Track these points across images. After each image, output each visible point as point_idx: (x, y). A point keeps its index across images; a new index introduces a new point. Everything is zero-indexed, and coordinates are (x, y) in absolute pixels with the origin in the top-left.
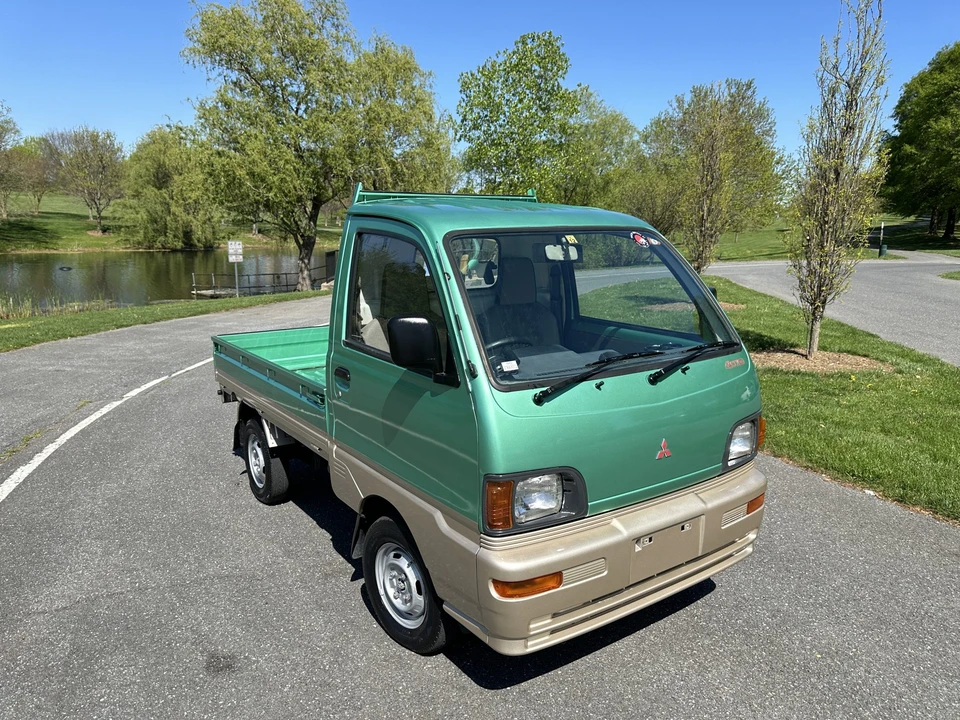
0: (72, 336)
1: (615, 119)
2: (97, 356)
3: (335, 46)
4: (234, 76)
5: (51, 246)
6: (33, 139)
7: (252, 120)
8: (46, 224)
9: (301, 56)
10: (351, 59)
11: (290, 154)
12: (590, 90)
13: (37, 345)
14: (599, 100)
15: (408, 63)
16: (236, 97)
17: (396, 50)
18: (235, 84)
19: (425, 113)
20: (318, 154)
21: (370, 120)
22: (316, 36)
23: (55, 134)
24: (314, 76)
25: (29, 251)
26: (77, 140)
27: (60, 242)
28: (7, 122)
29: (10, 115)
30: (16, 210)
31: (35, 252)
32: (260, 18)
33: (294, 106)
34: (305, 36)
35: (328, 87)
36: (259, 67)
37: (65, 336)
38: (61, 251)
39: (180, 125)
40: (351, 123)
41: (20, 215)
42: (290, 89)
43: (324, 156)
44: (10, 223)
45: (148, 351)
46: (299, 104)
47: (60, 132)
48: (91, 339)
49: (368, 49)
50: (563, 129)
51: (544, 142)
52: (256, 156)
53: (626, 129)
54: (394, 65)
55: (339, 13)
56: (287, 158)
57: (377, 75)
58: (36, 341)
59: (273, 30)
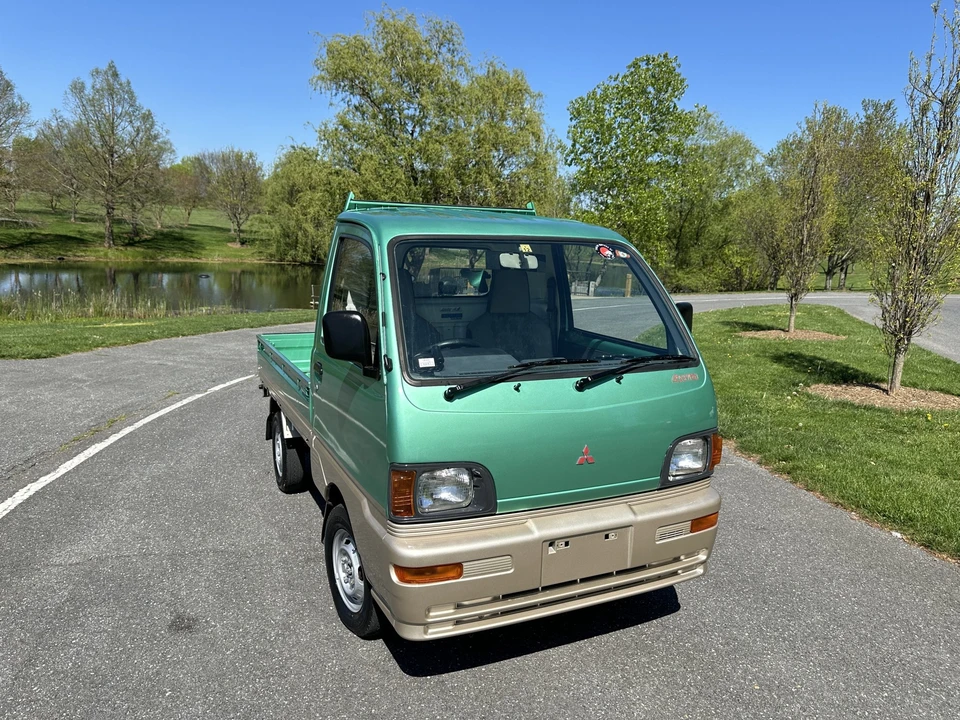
0: (183, 335)
1: (736, 140)
2: (199, 354)
3: (450, 70)
4: (356, 100)
5: (196, 255)
6: (189, 159)
7: (367, 141)
8: (193, 235)
9: (417, 79)
10: (464, 83)
11: (401, 174)
12: (709, 112)
13: (152, 342)
14: (719, 120)
15: (519, 84)
16: (356, 121)
17: (509, 72)
18: (357, 108)
19: (533, 134)
20: (428, 174)
21: (479, 141)
22: (432, 62)
23: (206, 154)
24: (428, 99)
25: (176, 259)
26: (225, 160)
27: (204, 252)
28: (165, 143)
29: (168, 137)
30: (168, 221)
31: (181, 260)
32: (381, 46)
33: (410, 129)
34: (422, 62)
35: (441, 109)
36: (378, 93)
37: (177, 335)
38: (204, 261)
39: (304, 146)
40: (459, 145)
41: (170, 227)
42: (406, 112)
43: (433, 175)
44: (162, 234)
45: (246, 352)
46: (414, 127)
47: (211, 152)
48: (200, 338)
49: (481, 73)
50: (678, 151)
51: (658, 163)
52: (368, 176)
53: (748, 150)
54: (505, 87)
55: (455, 39)
56: (398, 177)
57: (487, 98)
58: (152, 338)
59: (393, 56)
